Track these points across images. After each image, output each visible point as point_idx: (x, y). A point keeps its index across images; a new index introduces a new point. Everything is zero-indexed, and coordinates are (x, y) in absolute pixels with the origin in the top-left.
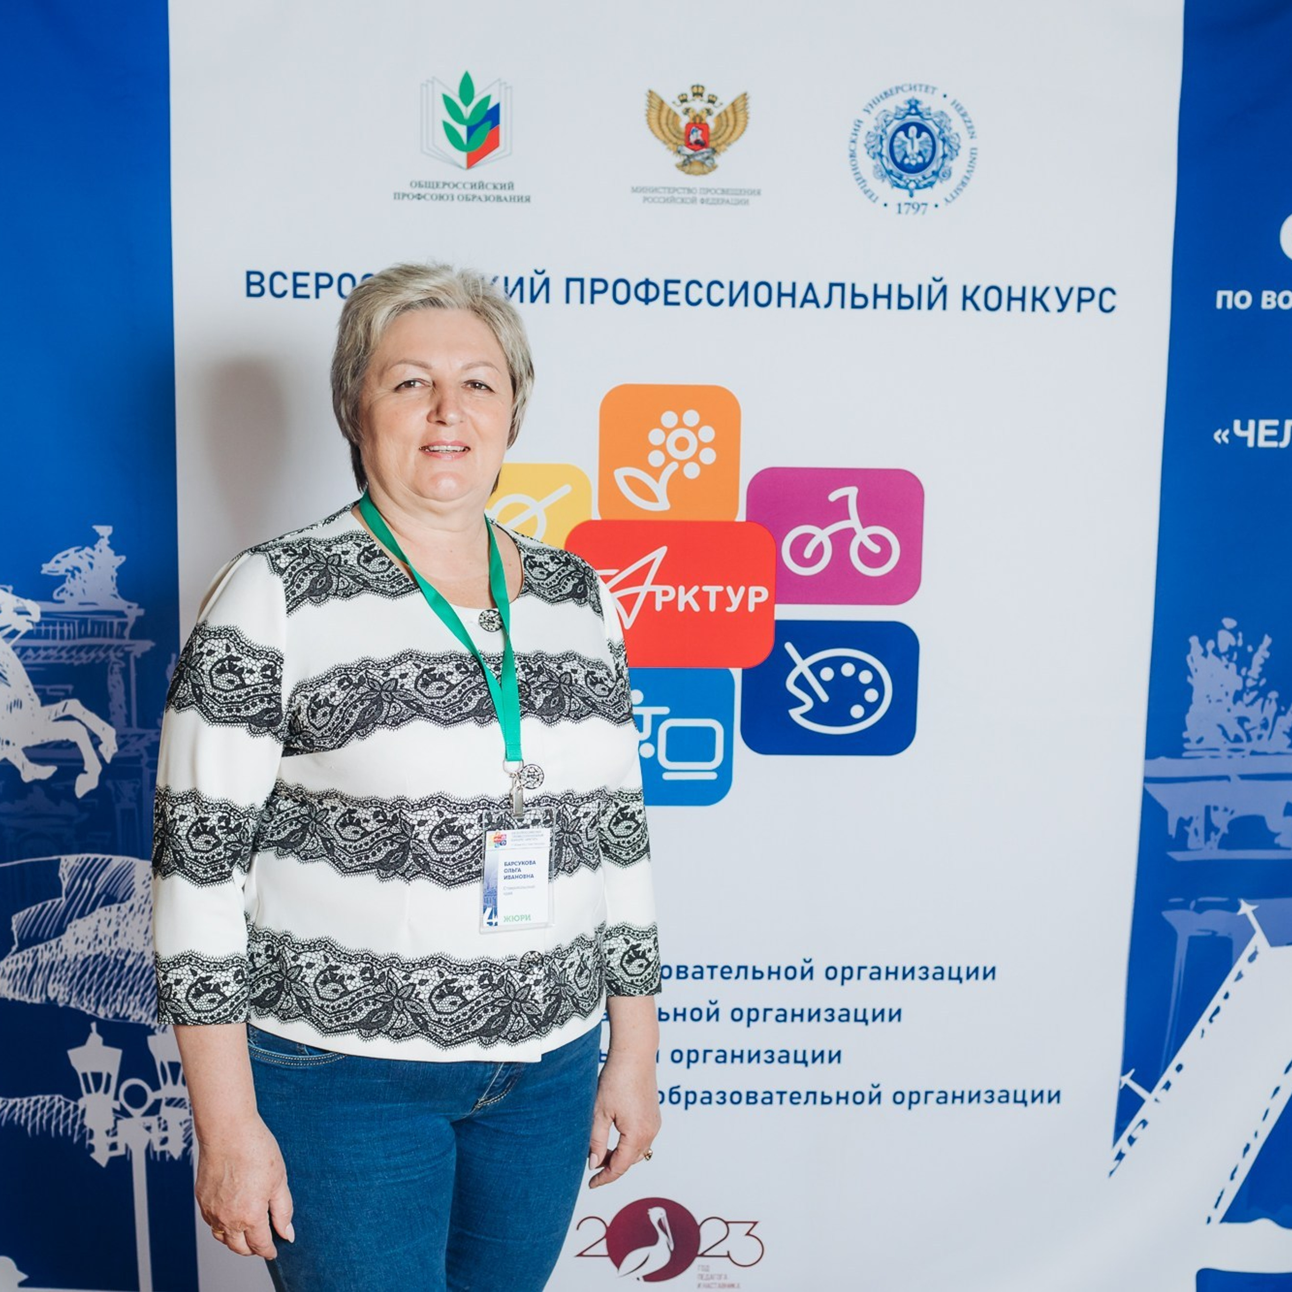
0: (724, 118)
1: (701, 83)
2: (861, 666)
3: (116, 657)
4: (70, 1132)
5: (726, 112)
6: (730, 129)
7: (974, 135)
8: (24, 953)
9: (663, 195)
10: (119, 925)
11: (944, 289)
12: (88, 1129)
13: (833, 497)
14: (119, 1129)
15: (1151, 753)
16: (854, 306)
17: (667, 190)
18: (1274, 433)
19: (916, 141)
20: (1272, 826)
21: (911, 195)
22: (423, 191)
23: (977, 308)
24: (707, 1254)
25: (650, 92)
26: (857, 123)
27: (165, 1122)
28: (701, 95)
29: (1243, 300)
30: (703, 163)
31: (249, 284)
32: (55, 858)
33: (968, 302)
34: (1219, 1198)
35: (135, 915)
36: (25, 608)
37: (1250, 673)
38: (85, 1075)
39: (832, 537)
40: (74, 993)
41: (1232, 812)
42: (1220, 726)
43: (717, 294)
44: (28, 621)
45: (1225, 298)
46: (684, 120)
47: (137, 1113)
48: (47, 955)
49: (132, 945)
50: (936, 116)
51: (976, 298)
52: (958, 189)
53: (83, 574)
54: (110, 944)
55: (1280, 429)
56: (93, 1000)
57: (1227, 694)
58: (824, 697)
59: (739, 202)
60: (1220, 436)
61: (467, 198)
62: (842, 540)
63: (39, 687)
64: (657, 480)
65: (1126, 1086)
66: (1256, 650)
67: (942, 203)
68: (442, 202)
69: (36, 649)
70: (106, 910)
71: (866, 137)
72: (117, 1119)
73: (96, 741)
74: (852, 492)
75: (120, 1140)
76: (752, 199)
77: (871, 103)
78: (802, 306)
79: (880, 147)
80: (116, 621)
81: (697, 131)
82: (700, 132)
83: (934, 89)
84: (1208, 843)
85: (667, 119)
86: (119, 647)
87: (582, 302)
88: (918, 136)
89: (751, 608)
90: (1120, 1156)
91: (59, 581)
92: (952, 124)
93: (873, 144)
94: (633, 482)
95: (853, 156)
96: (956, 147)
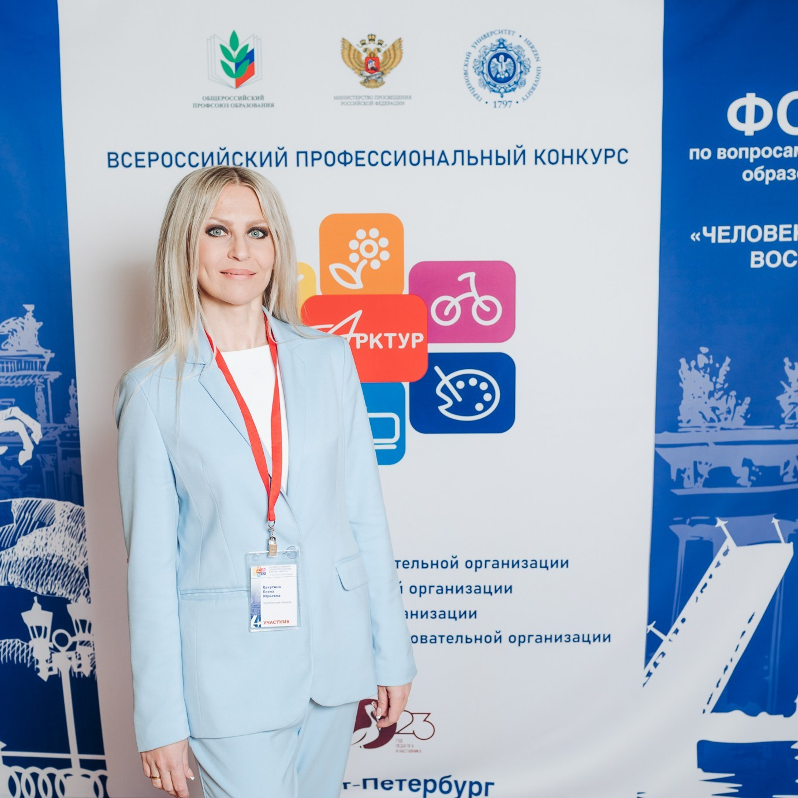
0: (388, 54)
1: (373, 33)
2: (480, 379)
3: (39, 381)
4: (25, 660)
5: (389, 50)
6: (392, 60)
7: (539, 59)
9: (353, 100)
10: (47, 539)
11: (523, 152)
12: (35, 659)
13: (461, 278)
14: (53, 659)
15: (659, 429)
16: (469, 164)
17: (355, 98)
18: (727, 234)
19: (504, 64)
20: (735, 472)
21: (502, 97)
22: (210, 102)
23: (544, 163)
24: (401, 732)
25: (343, 39)
26: (468, 54)
27: (79, 655)
28: (374, 40)
29: (706, 154)
30: (376, 81)
31: (110, 160)
32: (9, 500)
33: (539, 160)
34: (710, 698)
35: (56, 533)
37: (718, 380)
38: (32, 628)
39: (461, 303)
41: (711, 465)
42: (700, 412)
43: (387, 158)
45: (695, 153)
46: (364, 56)
47: (63, 649)
48: (7, 557)
49: (56, 551)
50: (515, 49)
51: (543, 157)
52: (530, 92)
53: (18, 334)
54: (43, 550)
55: (731, 231)
56: (35, 583)
57: (704, 393)
58: (459, 399)
59: (399, 103)
60: (695, 237)
61: (236, 106)
62: (467, 304)
64: (355, 270)
65: (651, 631)
66: (721, 366)
67: (520, 101)
68: (222, 108)
70: (39, 531)
71: (474, 62)
72: (52, 653)
73: (29, 431)
74: (472, 275)
75: (54, 665)
76: (407, 101)
77: (476, 42)
78: (438, 164)
79: (482, 68)
80: (38, 361)
81: (372, 62)
82: (374, 62)
83: (514, 32)
84: (696, 484)
85: (354, 55)
86: (41, 376)
87: (307, 165)
88: (505, 61)
89: (414, 346)
90: (649, 674)
91: (5, 338)
92: (525, 53)
93: (478, 66)
94: (340, 272)
95: (466, 74)
96: (528, 67)
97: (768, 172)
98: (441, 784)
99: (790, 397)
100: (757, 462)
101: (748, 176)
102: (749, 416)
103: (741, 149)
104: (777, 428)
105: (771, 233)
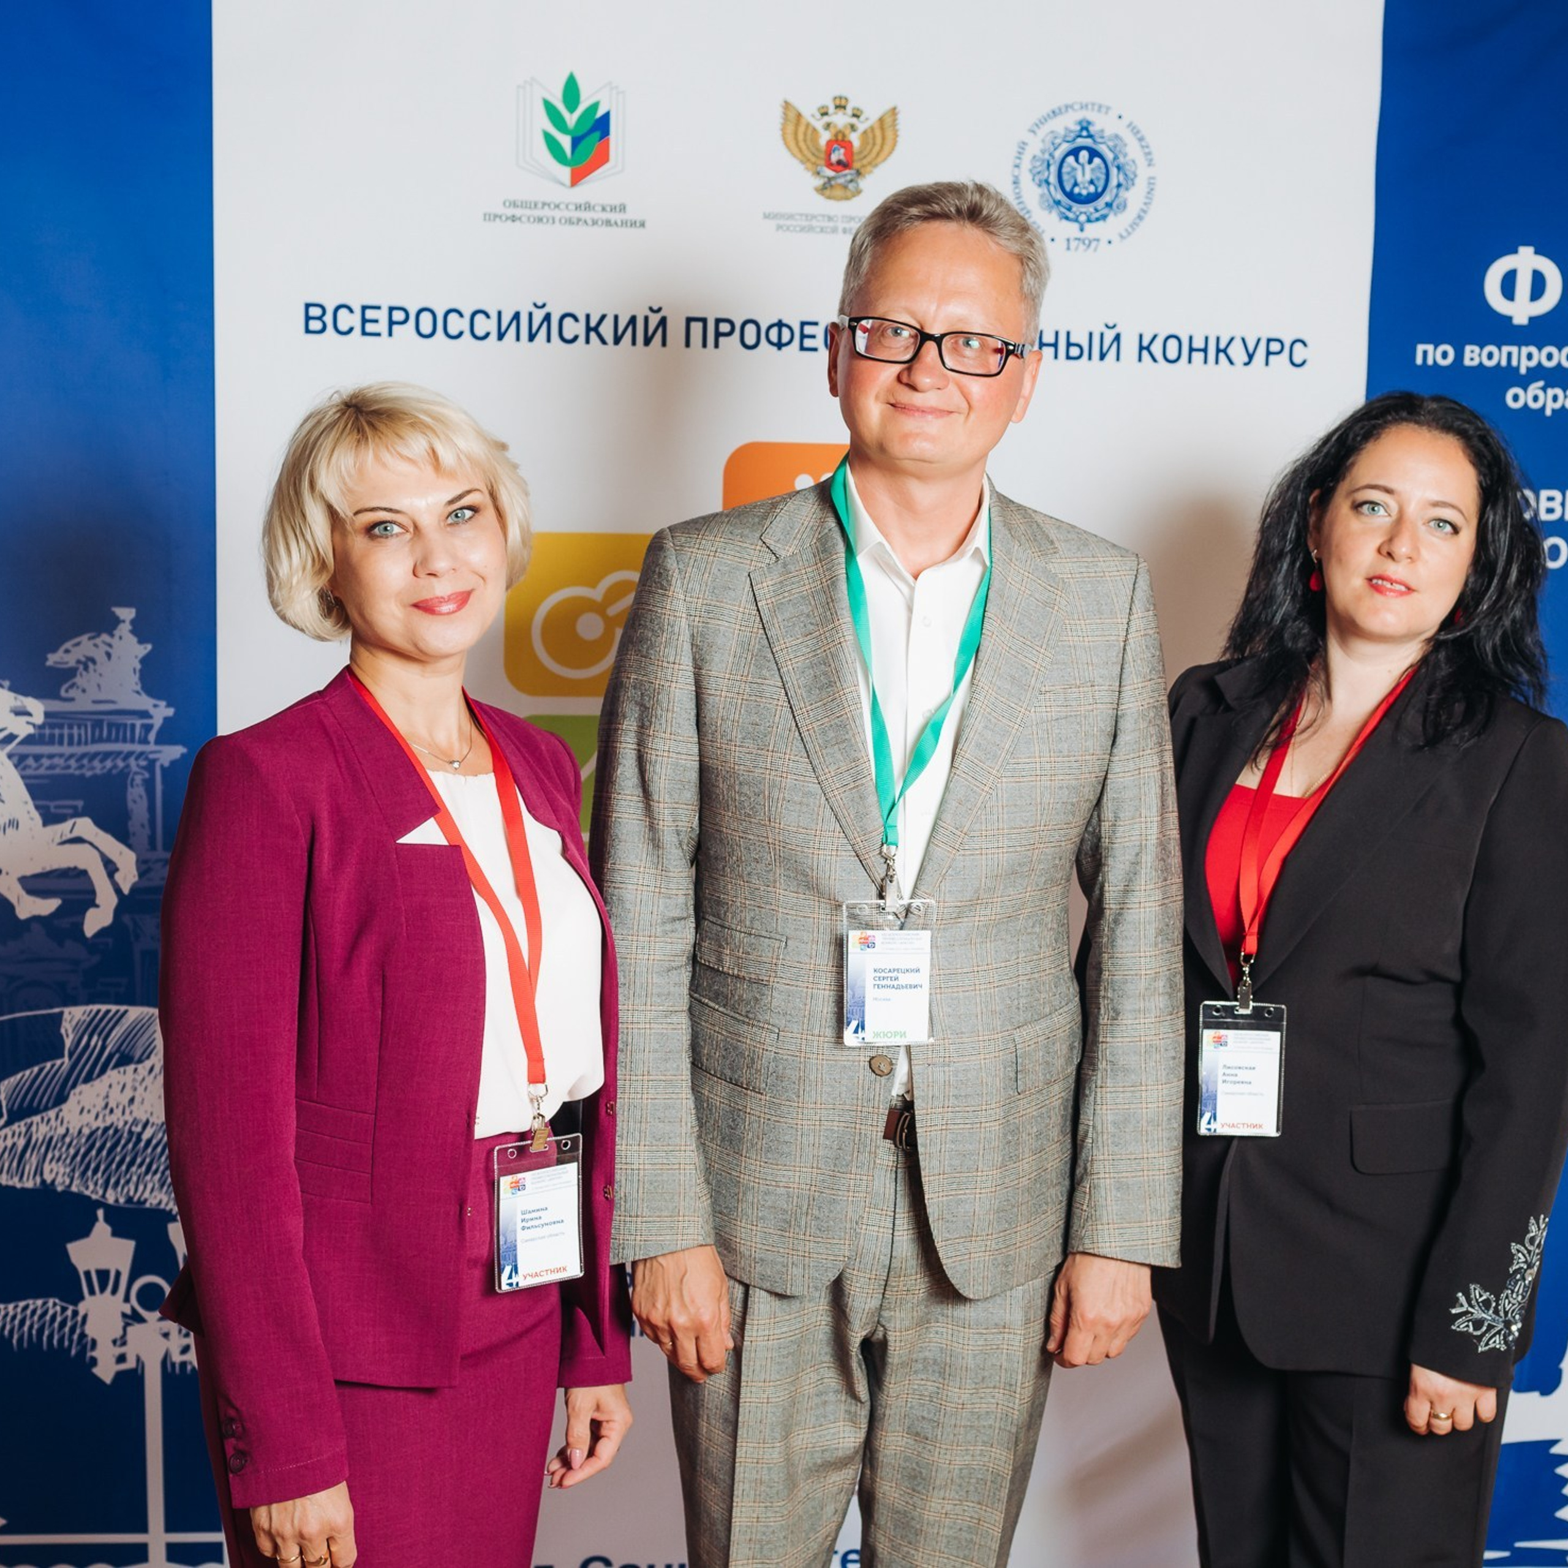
0: (870, 135)
1: (843, 94)
3: (138, 766)
4: (66, 1343)
5: (872, 129)
6: (877, 148)
7: (1154, 162)
8: (15, 1127)
9: (799, 223)
10: (135, 1089)
11: (1117, 338)
12: (89, 1339)
14: (129, 1337)
17: (804, 218)
19: (1088, 168)
21: (1082, 230)
22: (518, 212)
23: (1155, 360)
25: (786, 103)
26: (1022, 145)
28: (844, 107)
29: (1445, 355)
30: (845, 187)
31: (308, 318)
32: (56, 1010)
33: (1145, 353)
36: (25, 707)
38: (88, 1274)
40: (77, 1174)
44: (28, 723)
45: (1425, 353)
46: (825, 137)
47: (152, 1316)
48: (43, 1129)
49: (152, 1114)
50: (1110, 140)
51: (1153, 348)
52: (1135, 223)
53: (98, 667)
54: (123, 1113)
56: (100, 1182)
61: (570, 221)
63: (40, 802)
67: (1116, 239)
68: (541, 225)
69: (37, 758)
70: (119, 1072)
71: (1032, 161)
72: (127, 1325)
73: (111, 868)
75: (131, 1351)
77: (1038, 122)
79: (1046, 174)
80: (139, 723)
81: (839, 150)
82: (842, 151)
83: (1108, 108)
85: (805, 134)
86: (142, 754)
87: (704, 346)
88: (1090, 161)
91: (68, 674)
92: (1128, 150)
93: (1038, 170)
95: (1016, 182)
96: (1132, 176)
97: (1551, 392)
101: (1517, 398)
103: (1506, 349)
105: (1551, 505)
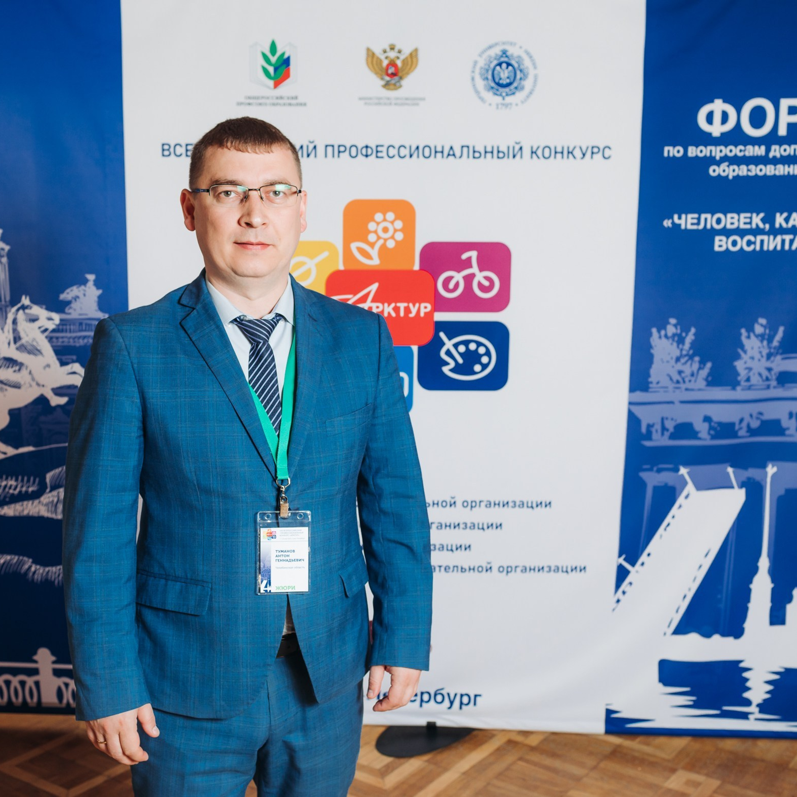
0: (406, 61)
1: (394, 43)
2: (479, 344)
5: (407, 58)
7: (536, 68)
8: (53, 493)
9: (375, 101)
11: (521, 148)
13: (464, 256)
15: (633, 388)
16: (474, 157)
17: (376, 99)
18: (695, 221)
19: (506, 71)
20: (697, 427)
21: (504, 99)
22: (251, 101)
23: (538, 157)
25: (368, 48)
26: (475, 62)
28: (394, 49)
29: (678, 152)
30: (395, 84)
31: (163, 150)
33: (534, 155)
34: (671, 622)
36: (51, 317)
37: (684, 347)
39: (464, 278)
41: (676, 421)
42: (668, 375)
43: (403, 152)
44: (53, 324)
45: (669, 151)
46: (385, 63)
50: (516, 58)
51: (538, 152)
52: (528, 96)
53: (81, 300)
55: (699, 219)
57: (672, 358)
59: (414, 104)
60: (667, 223)
61: (274, 104)
62: (469, 279)
63: (60, 357)
64: (373, 248)
65: (621, 564)
66: (687, 335)
67: (519, 103)
68: (260, 106)
69: (57, 338)
71: (480, 69)
74: (473, 254)
76: (421, 103)
77: (483, 51)
78: (447, 157)
79: (487, 75)
82: (393, 68)
83: (516, 44)
84: (663, 437)
85: (377, 62)
87: (333, 157)
88: (507, 68)
89: (422, 314)
90: (618, 601)
91: (68, 303)
92: (525, 62)
93: (483, 73)
94: (360, 250)
95: (473, 79)
96: (526, 74)
97: (732, 167)
98: (435, 695)
99: (745, 363)
100: (716, 419)
101: (714, 171)
102: (710, 379)
103: (709, 148)
104: (734, 388)
105: (733, 221)
